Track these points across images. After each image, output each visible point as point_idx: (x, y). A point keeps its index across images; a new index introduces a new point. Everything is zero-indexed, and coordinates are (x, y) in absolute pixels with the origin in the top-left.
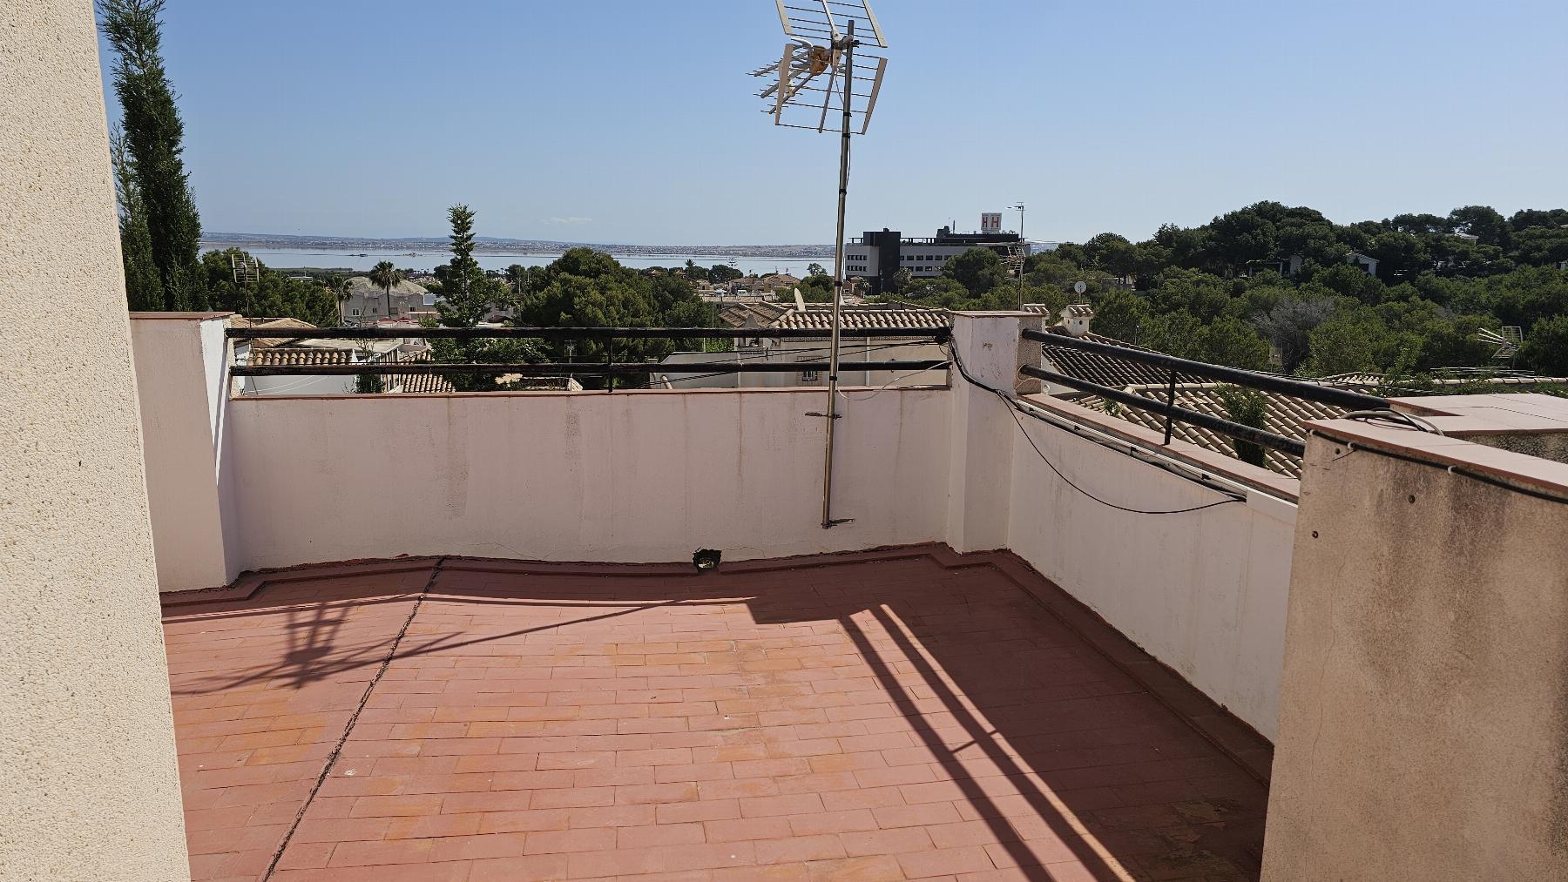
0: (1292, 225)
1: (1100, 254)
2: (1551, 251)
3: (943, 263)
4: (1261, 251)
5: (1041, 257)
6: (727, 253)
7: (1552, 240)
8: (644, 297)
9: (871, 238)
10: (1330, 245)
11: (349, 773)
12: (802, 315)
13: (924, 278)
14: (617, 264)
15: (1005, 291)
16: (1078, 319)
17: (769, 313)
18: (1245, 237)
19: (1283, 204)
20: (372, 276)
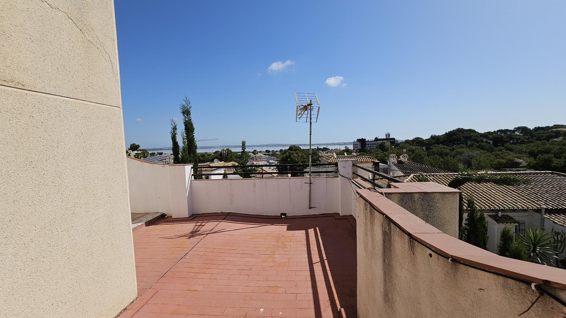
0: (467, 133)
1: (416, 142)
2: (546, 137)
3: (376, 145)
4: (459, 140)
5: (401, 143)
7: (547, 134)
9: (359, 140)
10: (479, 138)
11: (187, 258)
12: (335, 158)
13: (371, 149)
14: (300, 148)
16: (404, 158)
17: (328, 158)
18: (454, 137)
19: (464, 128)
20: (253, 153)
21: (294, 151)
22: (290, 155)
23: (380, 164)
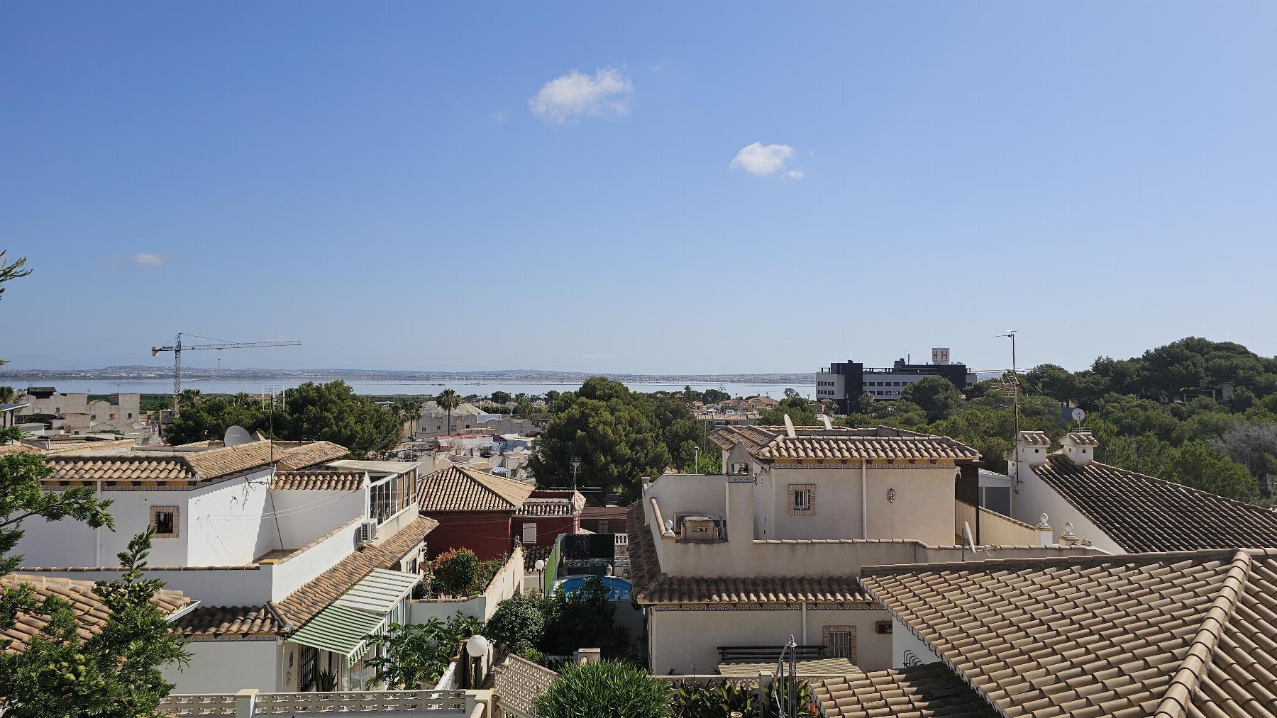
0: (1220, 357)
1: (1042, 382)
3: (901, 389)
4: (1193, 379)
5: (986, 384)
6: (718, 380)
8: (648, 416)
9: (837, 368)
10: (1260, 374)
13: (886, 400)
14: (626, 389)
15: (971, 414)
16: (1081, 448)
17: (759, 439)
18: (1177, 368)
19: (1209, 339)
20: (439, 401)
21: (601, 398)
22: (584, 416)
23: (981, 471)
